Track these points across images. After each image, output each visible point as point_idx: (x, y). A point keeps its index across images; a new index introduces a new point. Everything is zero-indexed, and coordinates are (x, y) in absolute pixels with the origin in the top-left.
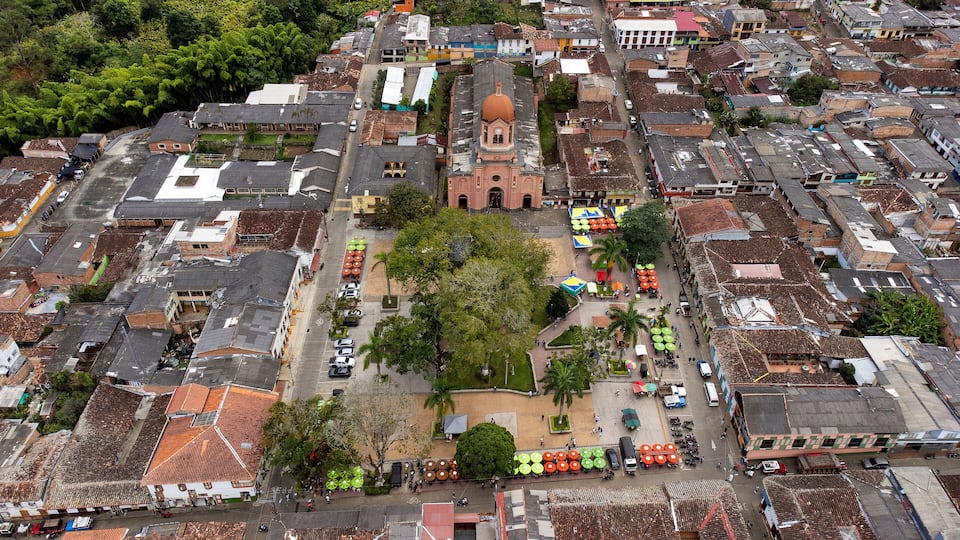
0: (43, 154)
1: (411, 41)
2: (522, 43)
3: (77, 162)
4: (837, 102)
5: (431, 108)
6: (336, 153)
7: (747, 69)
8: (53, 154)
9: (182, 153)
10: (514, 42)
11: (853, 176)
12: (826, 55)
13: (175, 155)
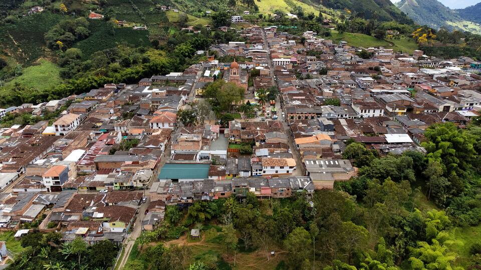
0: (110, 87)
1: (213, 65)
2: (245, 65)
3: (118, 89)
4: (330, 73)
5: (218, 78)
6: (191, 84)
7: (309, 68)
8: (112, 87)
9: (148, 86)
10: (243, 65)
11: (331, 84)
12: (331, 65)
13: (145, 86)
